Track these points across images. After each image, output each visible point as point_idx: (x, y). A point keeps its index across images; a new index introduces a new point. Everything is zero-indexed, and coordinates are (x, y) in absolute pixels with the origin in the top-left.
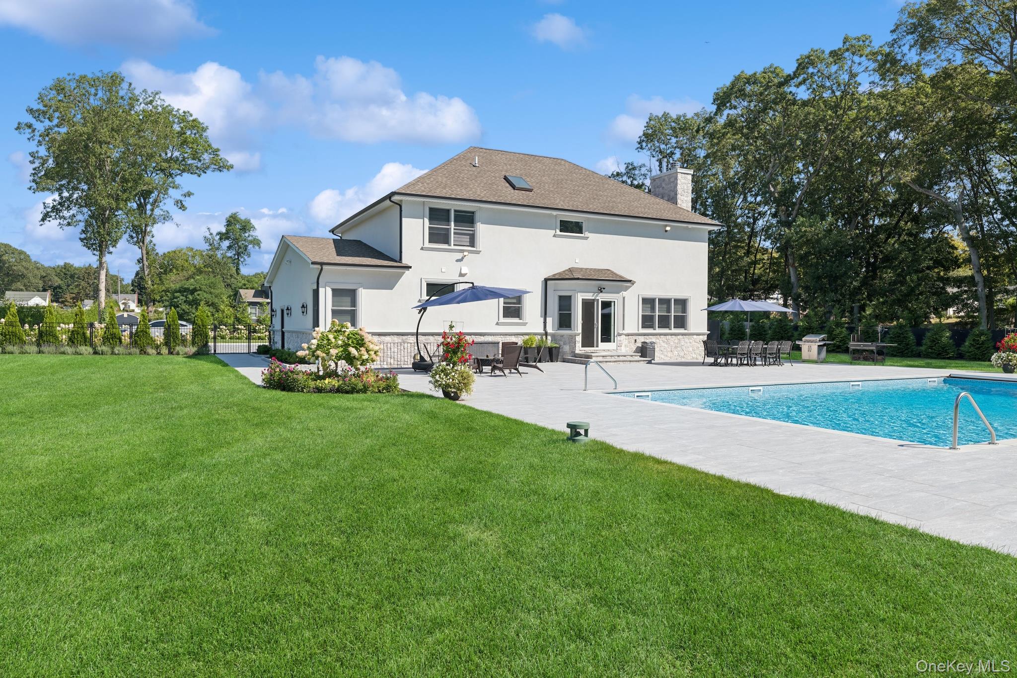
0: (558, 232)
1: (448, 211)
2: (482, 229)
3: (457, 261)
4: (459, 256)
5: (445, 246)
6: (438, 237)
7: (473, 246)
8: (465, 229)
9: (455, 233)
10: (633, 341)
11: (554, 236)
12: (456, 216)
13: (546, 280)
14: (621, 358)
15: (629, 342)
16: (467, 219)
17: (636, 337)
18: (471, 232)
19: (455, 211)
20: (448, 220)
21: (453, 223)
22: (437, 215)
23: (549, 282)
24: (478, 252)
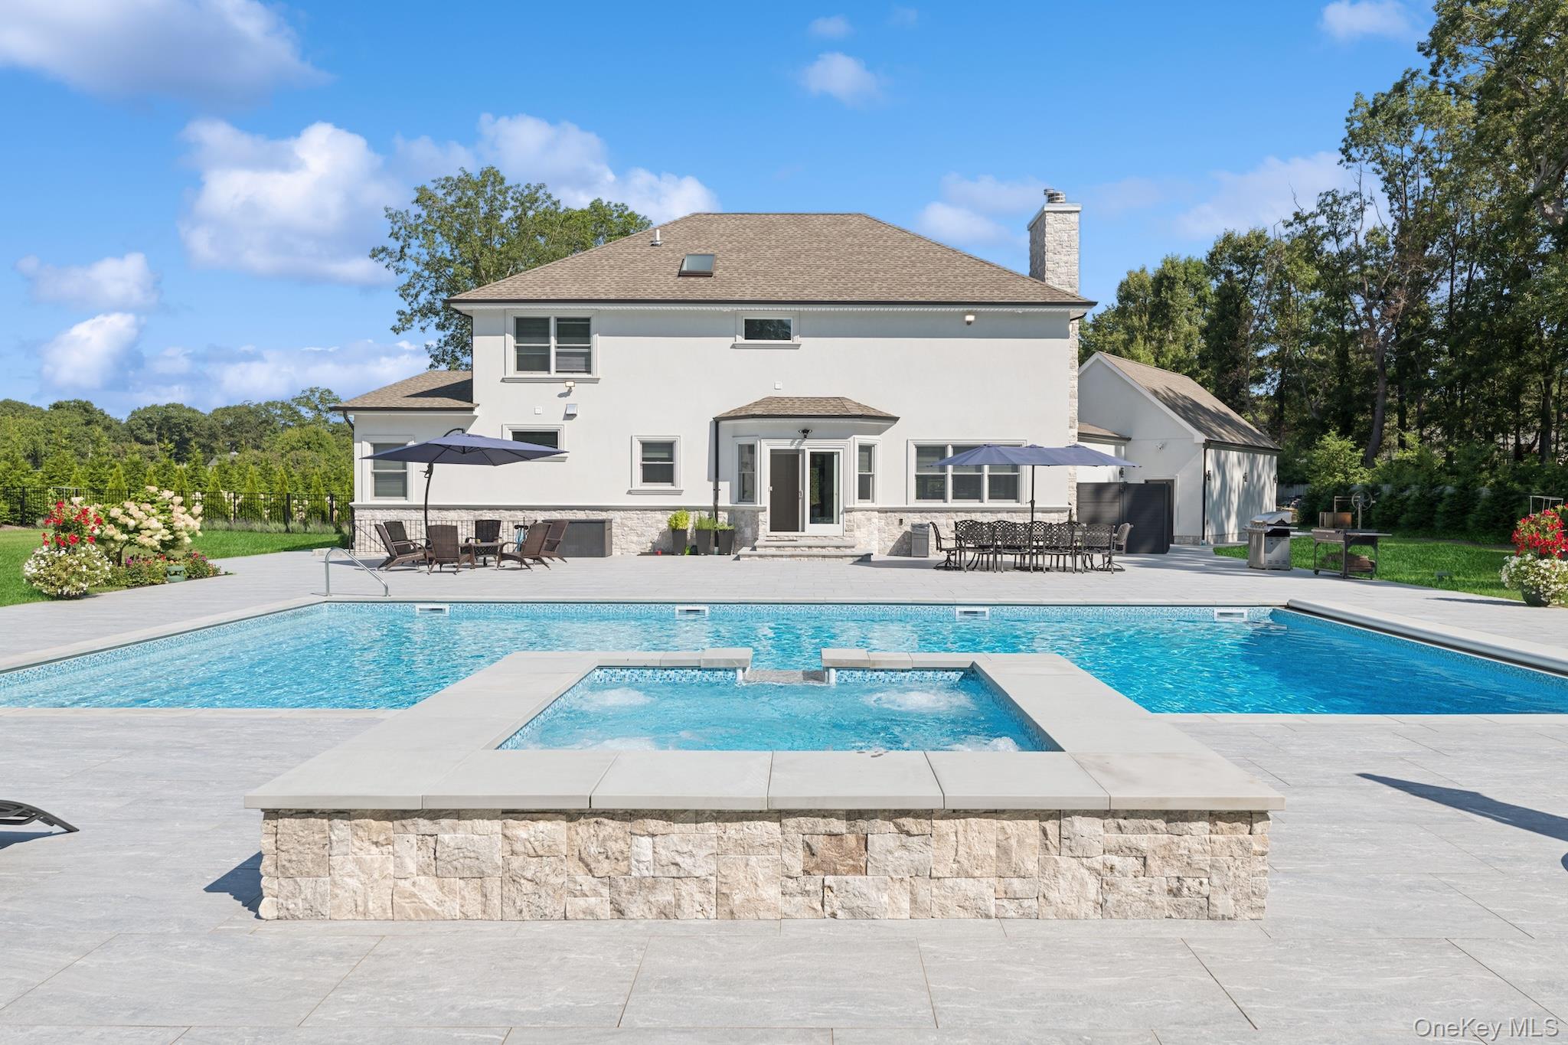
0: (741, 340)
1: (546, 321)
2: (601, 345)
3: (560, 396)
4: (562, 388)
5: (543, 375)
6: (531, 361)
7: (589, 372)
8: (576, 347)
9: (558, 354)
10: (897, 522)
11: (733, 346)
12: (559, 327)
13: (717, 422)
14: (815, 551)
15: (888, 524)
16: (577, 331)
17: (903, 516)
18: (586, 350)
19: (559, 320)
20: (547, 335)
21: (553, 341)
22: (528, 329)
23: (722, 424)
24: (596, 381)
